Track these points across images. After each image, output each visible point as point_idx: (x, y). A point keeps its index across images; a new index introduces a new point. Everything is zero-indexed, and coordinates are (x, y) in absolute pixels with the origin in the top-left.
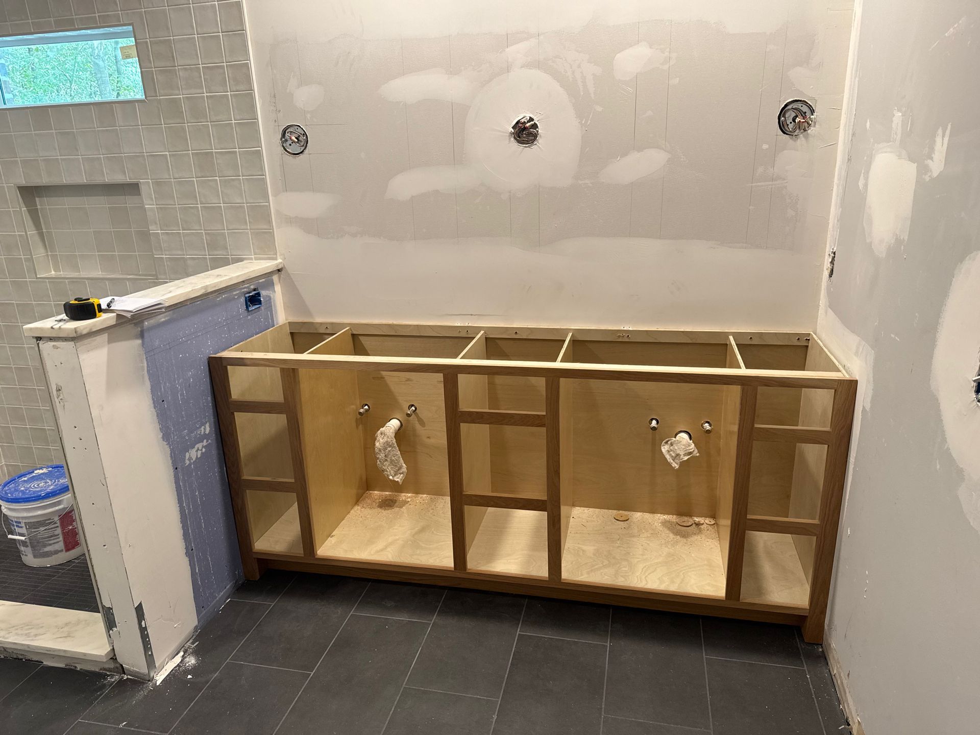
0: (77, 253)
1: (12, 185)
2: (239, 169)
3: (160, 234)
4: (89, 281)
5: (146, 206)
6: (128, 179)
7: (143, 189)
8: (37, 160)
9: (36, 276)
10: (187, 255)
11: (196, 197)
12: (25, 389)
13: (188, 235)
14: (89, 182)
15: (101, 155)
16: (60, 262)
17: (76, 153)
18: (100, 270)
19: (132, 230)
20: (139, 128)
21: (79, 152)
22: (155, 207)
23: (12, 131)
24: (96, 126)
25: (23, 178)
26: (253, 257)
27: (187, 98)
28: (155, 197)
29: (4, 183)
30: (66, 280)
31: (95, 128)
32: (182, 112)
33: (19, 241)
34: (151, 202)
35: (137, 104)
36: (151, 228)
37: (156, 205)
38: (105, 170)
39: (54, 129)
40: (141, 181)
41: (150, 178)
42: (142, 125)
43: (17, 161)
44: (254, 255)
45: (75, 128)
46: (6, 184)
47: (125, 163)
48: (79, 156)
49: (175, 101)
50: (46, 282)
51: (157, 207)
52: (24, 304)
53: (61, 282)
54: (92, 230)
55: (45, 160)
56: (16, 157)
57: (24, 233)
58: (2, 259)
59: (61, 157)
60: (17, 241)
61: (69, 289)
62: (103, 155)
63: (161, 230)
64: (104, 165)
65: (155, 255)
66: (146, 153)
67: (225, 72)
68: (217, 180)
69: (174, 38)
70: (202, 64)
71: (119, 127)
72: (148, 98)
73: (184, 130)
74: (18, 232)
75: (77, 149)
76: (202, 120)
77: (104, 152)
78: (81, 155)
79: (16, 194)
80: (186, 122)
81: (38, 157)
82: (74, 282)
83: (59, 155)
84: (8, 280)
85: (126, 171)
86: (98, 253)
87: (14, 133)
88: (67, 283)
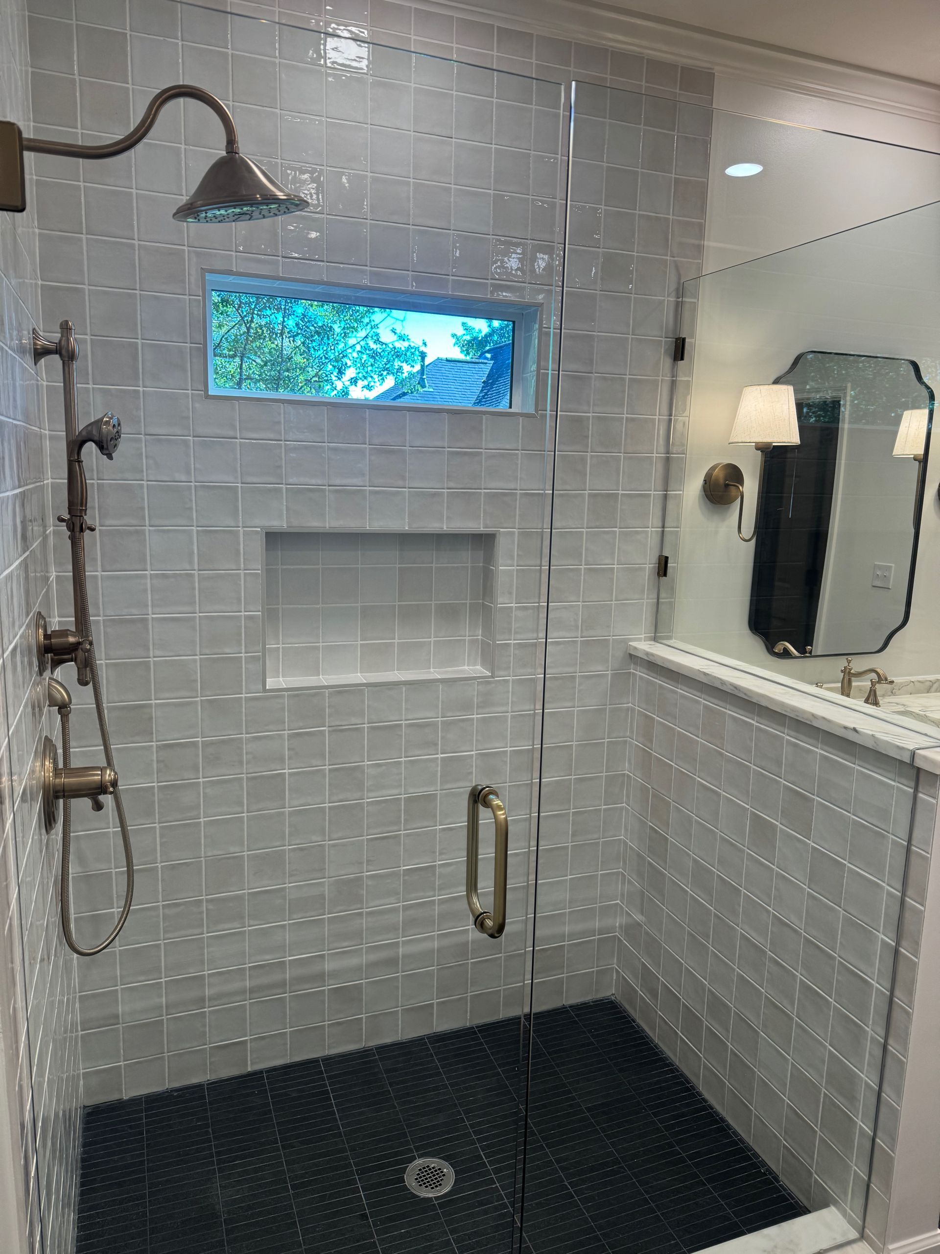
0: (321, 645)
1: (258, 529)
2: (649, 519)
3: (514, 610)
4: (370, 688)
5: (501, 568)
6: (481, 526)
7: (500, 543)
9: (265, 686)
11: (581, 555)
14: (414, 530)
15: (444, 489)
16: (281, 660)
17: (400, 483)
18: (359, 669)
19: (433, 603)
20: (517, 454)
21: (407, 482)
22: (514, 569)
23: (283, 439)
24: (446, 445)
25: (285, 517)
26: (642, 636)
27: (599, 417)
28: (518, 555)
29: (241, 525)
30: (327, 691)
31: (445, 448)
32: (587, 437)
33: (243, 628)
34: (509, 562)
35: (521, 418)
36: (500, 600)
37: (517, 566)
38: (445, 512)
39: (367, 443)
40: (502, 530)
41: (517, 527)
42: (522, 450)
43: (280, 489)
44: (645, 634)
45: (407, 444)
46: (243, 527)
47: (482, 503)
48: (405, 488)
49: (579, 420)
50: (283, 697)
51: (517, 570)
52: (223, 741)
53: (315, 695)
54: (359, 605)
55: (337, 491)
56: (278, 481)
57: (260, 613)
58: (195, 661)
59: (370, 488)
60: (241, 626)
61: (327, 705)
62: (448, 489)
63: (516, 603)
64: (445, 505)
65: (498, 641)
66: (520, 490)
67: (658, 389)
68: (615, 532)
69: (598, 334)
70: (629, 375)
71: (486, 449)
72: (540, 412)
73: (583, 460)
74: (245, 611)
75: (403, 478)
76: (613, 451)
77: (452, 485)
78: (409, 488)
79: (258, 545)
80: (589, 450)
81: (325, 486)
82: (340, 692)
83: (368, 485)
84: (198, 699)
85: (482, 515)
86: (361, 642)
87: (285, 441)
88: (327, 695)
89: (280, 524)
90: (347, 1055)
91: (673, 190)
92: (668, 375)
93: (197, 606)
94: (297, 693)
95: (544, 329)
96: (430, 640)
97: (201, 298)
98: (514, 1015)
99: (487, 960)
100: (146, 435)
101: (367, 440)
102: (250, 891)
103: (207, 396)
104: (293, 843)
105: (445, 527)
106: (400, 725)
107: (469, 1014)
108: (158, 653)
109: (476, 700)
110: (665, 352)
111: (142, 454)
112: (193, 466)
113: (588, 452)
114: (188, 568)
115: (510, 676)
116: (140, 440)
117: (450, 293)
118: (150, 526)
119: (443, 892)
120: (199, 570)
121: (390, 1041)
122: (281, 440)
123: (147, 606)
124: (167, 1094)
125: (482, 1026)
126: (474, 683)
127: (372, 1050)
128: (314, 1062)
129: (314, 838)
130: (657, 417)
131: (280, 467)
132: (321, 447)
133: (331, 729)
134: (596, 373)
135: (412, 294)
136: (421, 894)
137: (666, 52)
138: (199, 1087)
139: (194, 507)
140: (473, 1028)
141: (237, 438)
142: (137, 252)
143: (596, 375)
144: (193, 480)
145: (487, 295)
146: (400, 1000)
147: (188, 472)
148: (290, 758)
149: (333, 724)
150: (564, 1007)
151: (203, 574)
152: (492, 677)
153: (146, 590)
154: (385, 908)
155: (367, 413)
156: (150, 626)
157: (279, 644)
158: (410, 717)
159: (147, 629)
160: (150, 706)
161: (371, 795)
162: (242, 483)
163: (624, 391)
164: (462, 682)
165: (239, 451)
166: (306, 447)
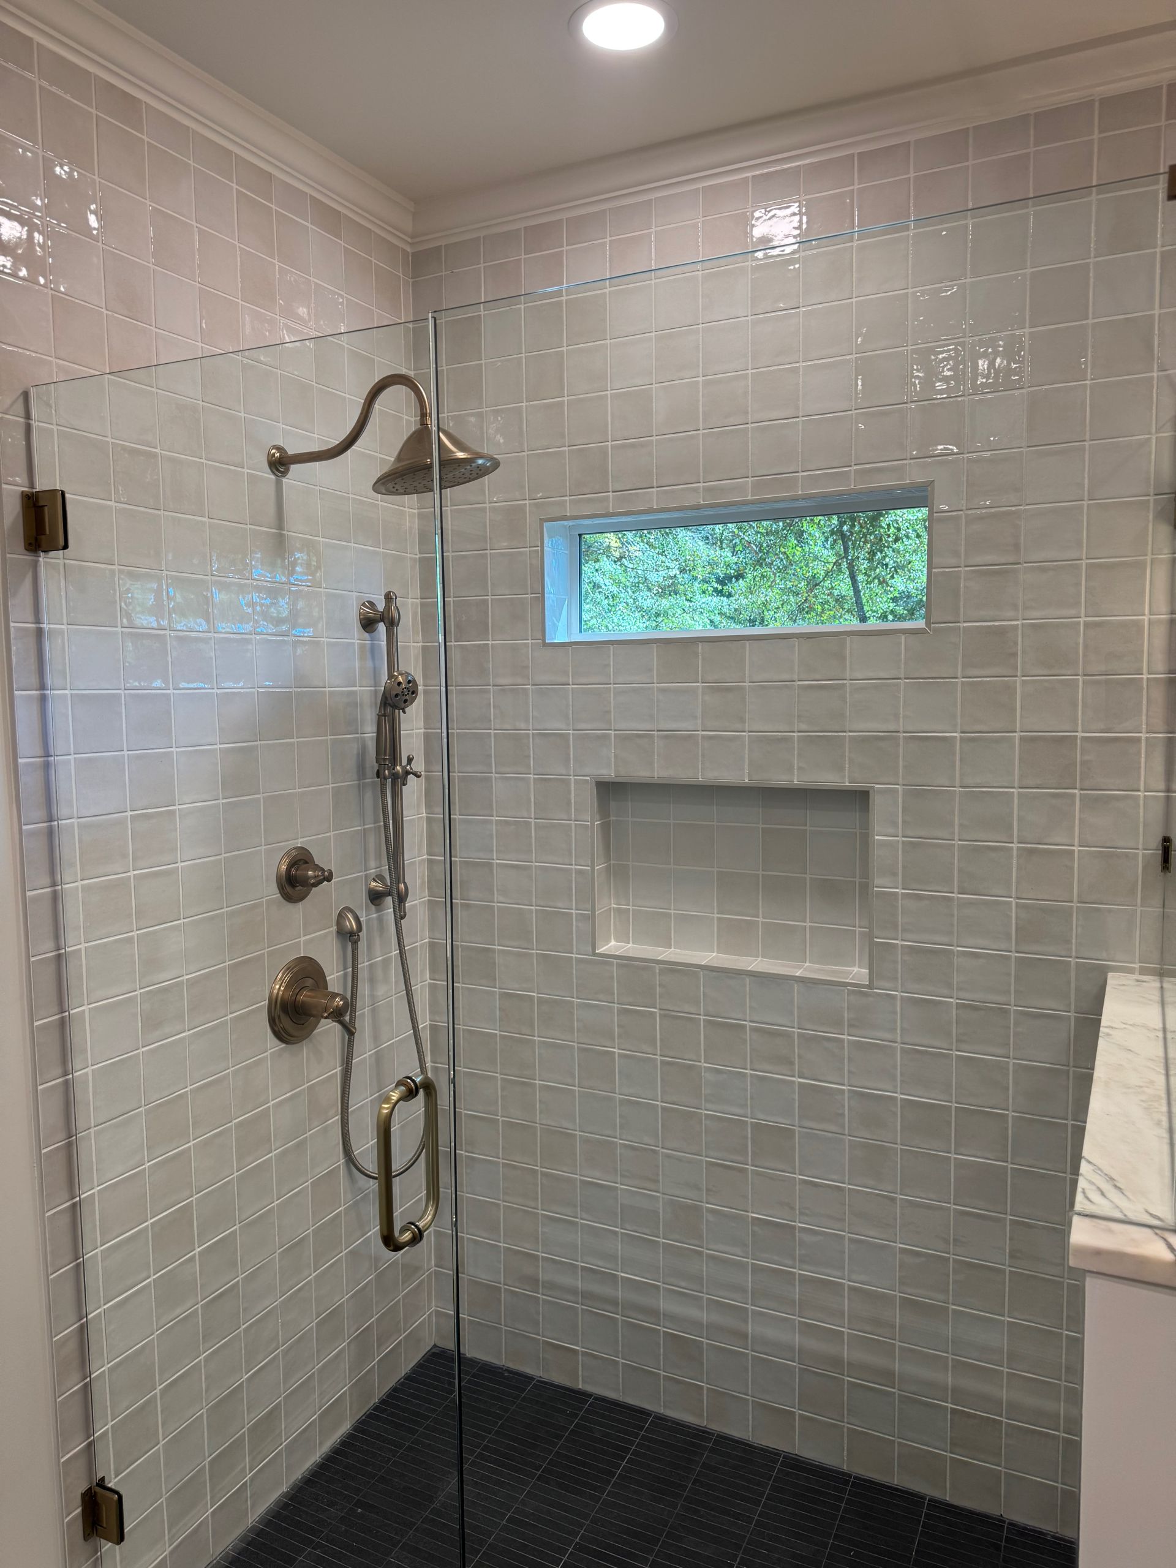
0: (672, 912)
1: (588, 778)
2: (1139, 777)
3: (900, 897)
4: (706, 972)
5: (877, 838)
6: (847, 780)
7: (878, 803)
8: (652, 736)
9: (594, 949)
10: (958, 946)
11: (1011, 827)
12: (514, 1167)
13: (971, 903)
14: (756, 783)
15: (794, 732)
16: (631, 924)
17: (739, 726)
18: (715, 948)
19: (808, 877)
20: (898, 685)
21: (747, 725)
22: (898, 841)
23: (612, 682)
24: (796, 677)
25: (613, 766)
26: (1137, 966)
27: (1033, 626)
28: (904, 822)
29: (572, 773)
30: (657, 966)
31: (794, 681)
32: (1015, 654)
33: (574, 882)
34: (891, 831)
35: (903, 637)
36: (877, 881)
37: (903, 837)
38: (796, 762)
39: (700, 681)
40: (877, 786)
41: (901, 782)
42: (905, 678)
43: (609, 736)
44: (1140, 962)
45: (747, 679)
46: (574, 776)
47: (847, 749)
48: (744, 732)
49: (1001, 632)
50: (611, 964)
51: (903, 842)
52: (555, 1001)
53: (645, 968)
54: (715, 870)
55: (667, 737)
56: (608, 728)
57: (589, 868)
58: (531, 911)
59: (703, 733)
60: (572, 881)
61: (658, 983)
62: (799, 732)
63: (903, 889)
64: (796, 752)
65: (877, 938)
66: (904, 732)
67: (1145, 574)
68: (1074, 795)
69: (1027, 507)
70: (1087, 559)
71: (851, 680)
72: (933, 625)
73: (1010, 689)
74: (576, 865)
75: (742, 720)
76: (1063, 672)
77: (803, 727)
78: (749, 732)
79: (590, 795)
80: (1019, 674)
81: (654, 731)
82: (672, 971)
83: (700, 729)
84: (534, 951)
85: (847, 766)
86: (719, 916)
87: (614, 684)
88: (657, 971)
89: (609, 773)
90: (683, 1425)
91: (1158, 271)
92: (1166, 551)
93: (534, 855)
94: (626, 962)
95: (935, 515)
96: (805, 924)
97: (539, 548)
98: (917, 1489)
99: (871, 1389)
100: (494, 686)
101: (700, 678)
102: (582, 1178)
103: (545, 645)
104: (624, 1137)
105: (796, 780)
106: (744, 1026)
107: (845, 1452)
108: (501, 899)
109: (846, 1015)
110: (1156, 517)
111: (490, 704)
112: (531, 714)
113: (1016, 676)
114: (526, 816)
115: (897, 991)
116: (488, 691)
117: (800, 493)
118: (496, 773)
119: (805, 1267)
120: (535, 819)
121: (739, 1436)
122: (610, 684)
123: (493, 851)
124: (500, 1370)
125: (865, 1480)
126: (844, 990)
127: (713, 1434)
128: (643, 1413)
129: (646, 1139)
130: (1146, 618)
131: (609, 712)
132: (649, 688)
133: (662, 1012)
134: (1025, 563)
135: (752, 502)
136: (776, 1258)
137: (1128, 78)
138: (529, 1378)
139: (532, 755)
140: (850, 1476)
141: (569, 684)
142: (488, 514)
143: (1025, 565)
144: (531, 728)
145: (850, 486)
146: (750, 1386)
147: (527, 721)
148: (620, 1036)
149: (665, 1007)
150: (1001, 1520)
151: (539, 823)
152: (870, 986)
153: (491, 836)
154: (730, 1258)
155: (700, 647)
156: (495, 872)
157: (629, 905)
158: (756, 1018)
159: (492, 873)
160: (493, 951)
161: (709, 1106)
162: (574, 730)
163: (1079, 584)
164: (826, 986)
165: (571, 697)
166: (634, 690)
